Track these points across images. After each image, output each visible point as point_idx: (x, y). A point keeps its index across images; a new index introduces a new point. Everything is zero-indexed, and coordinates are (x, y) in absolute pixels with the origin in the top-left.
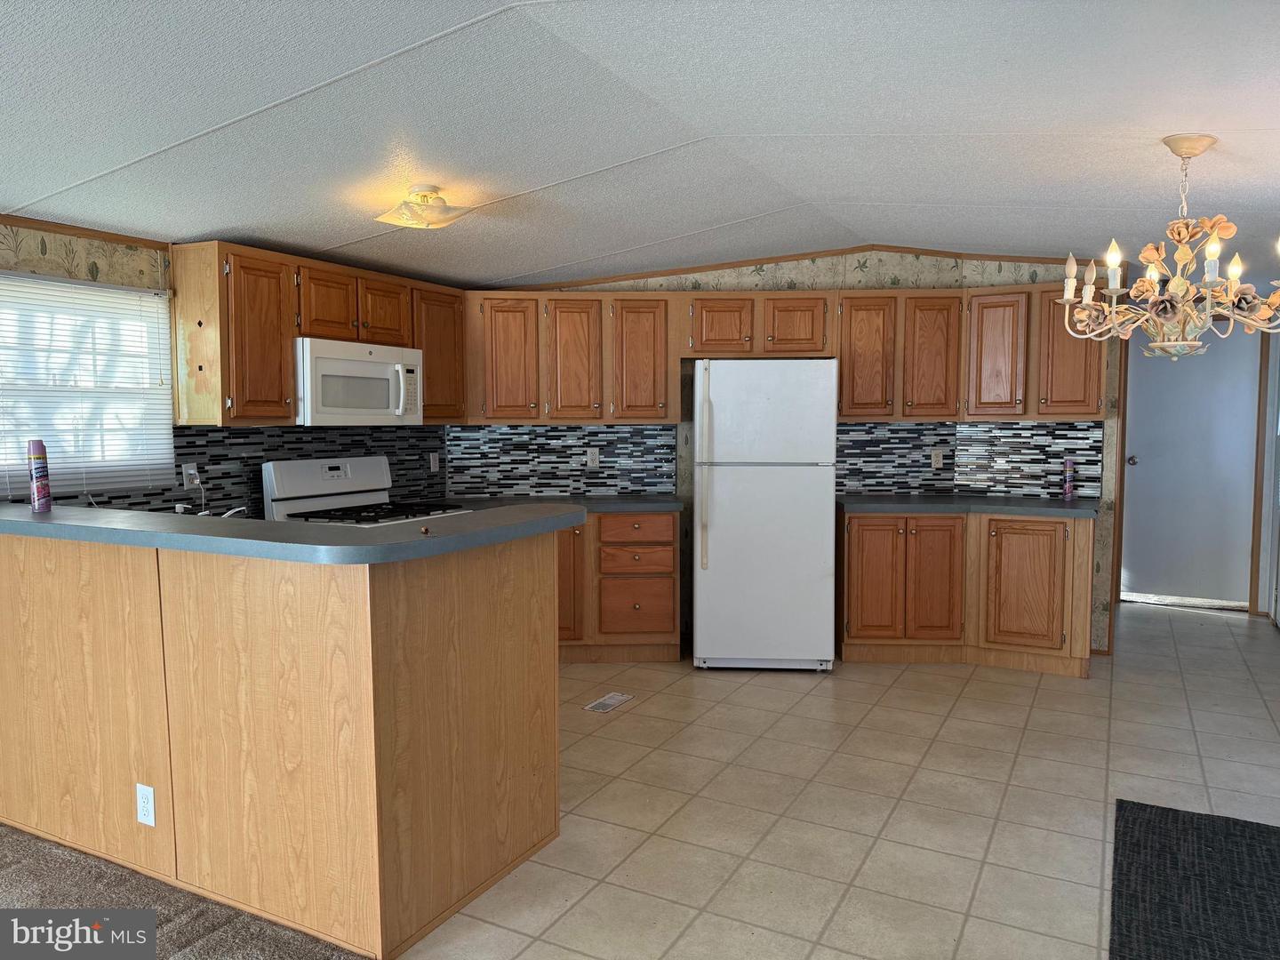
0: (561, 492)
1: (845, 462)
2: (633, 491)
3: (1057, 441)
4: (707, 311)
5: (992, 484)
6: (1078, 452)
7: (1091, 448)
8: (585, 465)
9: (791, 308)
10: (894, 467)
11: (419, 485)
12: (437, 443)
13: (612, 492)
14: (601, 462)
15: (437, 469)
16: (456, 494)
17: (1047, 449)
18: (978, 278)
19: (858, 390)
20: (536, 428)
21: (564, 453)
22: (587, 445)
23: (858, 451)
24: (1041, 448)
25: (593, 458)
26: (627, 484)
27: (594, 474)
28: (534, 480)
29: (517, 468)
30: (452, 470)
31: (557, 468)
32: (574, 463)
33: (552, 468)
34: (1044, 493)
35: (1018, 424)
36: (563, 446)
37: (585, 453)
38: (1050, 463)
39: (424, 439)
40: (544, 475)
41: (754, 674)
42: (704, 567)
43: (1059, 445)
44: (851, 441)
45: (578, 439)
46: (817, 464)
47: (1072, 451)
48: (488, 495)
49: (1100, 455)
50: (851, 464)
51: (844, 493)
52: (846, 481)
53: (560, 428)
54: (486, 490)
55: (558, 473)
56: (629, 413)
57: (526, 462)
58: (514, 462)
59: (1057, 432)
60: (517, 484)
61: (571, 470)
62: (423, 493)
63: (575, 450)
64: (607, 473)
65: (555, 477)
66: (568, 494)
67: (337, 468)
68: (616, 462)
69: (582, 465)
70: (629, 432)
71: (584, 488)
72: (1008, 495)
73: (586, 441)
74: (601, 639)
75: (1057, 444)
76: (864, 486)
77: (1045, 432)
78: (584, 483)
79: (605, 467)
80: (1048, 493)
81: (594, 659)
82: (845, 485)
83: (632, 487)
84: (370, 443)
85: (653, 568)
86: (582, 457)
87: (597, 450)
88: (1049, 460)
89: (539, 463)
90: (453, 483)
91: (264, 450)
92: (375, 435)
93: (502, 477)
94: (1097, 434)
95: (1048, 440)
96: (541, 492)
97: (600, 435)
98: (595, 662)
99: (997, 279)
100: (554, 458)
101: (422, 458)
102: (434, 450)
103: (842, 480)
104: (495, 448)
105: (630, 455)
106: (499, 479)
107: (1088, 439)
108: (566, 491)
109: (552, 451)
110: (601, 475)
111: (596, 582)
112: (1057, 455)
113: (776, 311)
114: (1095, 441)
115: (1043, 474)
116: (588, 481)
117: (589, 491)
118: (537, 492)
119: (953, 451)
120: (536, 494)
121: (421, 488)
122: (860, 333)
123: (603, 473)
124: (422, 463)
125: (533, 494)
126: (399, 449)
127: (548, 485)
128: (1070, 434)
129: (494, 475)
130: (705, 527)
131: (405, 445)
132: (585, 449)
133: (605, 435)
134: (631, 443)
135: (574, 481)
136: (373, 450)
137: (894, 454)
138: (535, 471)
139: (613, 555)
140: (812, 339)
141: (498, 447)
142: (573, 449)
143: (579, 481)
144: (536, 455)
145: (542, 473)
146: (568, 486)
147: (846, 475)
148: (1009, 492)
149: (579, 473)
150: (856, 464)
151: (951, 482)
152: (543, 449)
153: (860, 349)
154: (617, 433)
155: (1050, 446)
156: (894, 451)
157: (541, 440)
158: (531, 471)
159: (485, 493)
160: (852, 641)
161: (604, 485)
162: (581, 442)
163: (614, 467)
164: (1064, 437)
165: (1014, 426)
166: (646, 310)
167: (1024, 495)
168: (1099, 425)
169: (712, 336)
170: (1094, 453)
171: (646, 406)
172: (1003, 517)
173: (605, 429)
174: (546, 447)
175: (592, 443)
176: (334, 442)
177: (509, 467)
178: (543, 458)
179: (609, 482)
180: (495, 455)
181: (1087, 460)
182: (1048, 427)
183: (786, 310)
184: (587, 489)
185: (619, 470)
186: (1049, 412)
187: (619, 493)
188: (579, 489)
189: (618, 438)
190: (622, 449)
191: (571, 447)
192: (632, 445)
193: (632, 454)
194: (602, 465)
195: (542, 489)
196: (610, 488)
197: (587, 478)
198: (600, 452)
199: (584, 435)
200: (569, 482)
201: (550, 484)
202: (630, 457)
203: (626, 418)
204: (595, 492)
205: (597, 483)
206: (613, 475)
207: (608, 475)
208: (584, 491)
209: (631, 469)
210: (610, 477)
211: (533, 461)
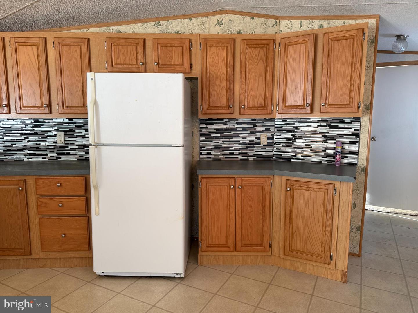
0: (43, 158)
1: (212, 141)
2: (86, 158)
3: (332, 129)
4: (114, 46)
5: (294, 154)
6: (345, 136)
7: (353, 134)
9: (169, 45)
10: (239, 144)
13: (74, 158)
14: (65, 141)
17: (326, 134)
18: (288, 31)
19: (212, 98)
21: (43, 135)
22: (57, 130)
23: (219, 135)
24: (324, 134)
25: (60, 139)
26: (83, 154)
27: (62, 148)
28: (26, 151)
29: (15, 144)
31: (40, 144)
32: (50, 141)
33: (37, 144)
34: (324, 161)
35: (310, 119)
36: (43, 131)
37: (55, 135)
38: (328, 143)
40: (31, 148)
41: (135, 280)
42: (98, 214)
43: (334, 132)
44: (215, 129)
45: (51, 127)
47: (341, 136)
49: (358, 139)
50: (215, 143)
51: (212, 159)
52: (212, 152)
53: (40, 120)
55: (40, 147)
56: (67, 111)
57: (20, 141)
58: (13, 141)
59: (333, 124)
60: (16, 154)
61: (48, 146)
64: (70, 147)
65: (38, 149)
66: (47, 160)
68: (75, 141)
69: (54, 142)
70: (82, 123)
71: (56, 156)
72: (303, 161)
73: (56, 128)
74: (44, 255)
75: (333, 131)
76: (223, 155)
77: (325, 124)
78: (56, 153)
79: (68, 144)
80: (326, 161)
82: (212, 155)
85: (74, 212)
86: (54, 137)
87: (63, 133)
88: (328, 141)
89: (28, 141)
93: (6, 149)
94: (356, 126)
95: (327, 129)
97: (64, 125)
98: (42, 268)
100: (37, 138)
103: (210, 152)
106: (4, 151)
107: (351, 128)
108: (45, 158)
109: (36, 134)
110: (66, 149)
111: (37, 220)
112: (332, 138)
113: (159, 46)
114: (355, 130)
115: (324, 149)
116: (58, 152)
117: (60, 158)
118: (28, 158)
119: (273, 135)
120: (28, 160)
122: (212, 61)
123: (67, 147)
125: (25, 160)
128: (341, 125)
130: (96, 188)
132: (56, 133)
133: (67, 125)
134: (84, 129)
135: (50, 152)
137: (240, 137)
138: (26, 146)
139: (45, 203)
140: (183, 65)
142: (49, 133)
143: (53, 152)
144: (26, 136)
145: (30, 147)
146: (47, 155)
147: (212, 149)
148: (304, 159)
149: (53, 147)
150: (218, 143)
151: (272, 153)
153: (213, 72)
154: (75, 123)
155: (328, 133)
156: (240, 135)
157: (29, 128)
158: (24, 146)
160: (204, 253)
161: (68, 154)
162: (52, 129)
163: (74, 144)
164: (337, 127)
165: (308, 121)
166: (75, 44)
167: (312, 161)
168: (358, 120)
169: (119, 61)
170: (354, 137)
171: (78, 106)
172: (295, 179)
173: (67, 121)
174: (32, 132)
175: (60, 129)
179: (72, 152)
181: (350, 141)
182: (327, 121)
183: (166, 45)
184: (58, 157)
185: (77, 145)
186: (326, 111)
187: (78, 159)
188: (54, 156)
189: (76, 126)
190: (78, 133)
191: (47, 131)
192: (84, 131)
193: (85, 136)
194: (66, 142)
195: (31, 157)
196: (72, 156)
197: (58, 150)
198: (65, 134)
199: (54, 125)
200: (48, 152)
201: (36, 153)
202: (83, 138)
203: (66, 114)
204: (64, 158)
205: (64, 153)
206: (74, 148)
207: (71, 148)
208: (57, 158)
209: (85, 145)
210: (72, 149)
211: (25, 140)
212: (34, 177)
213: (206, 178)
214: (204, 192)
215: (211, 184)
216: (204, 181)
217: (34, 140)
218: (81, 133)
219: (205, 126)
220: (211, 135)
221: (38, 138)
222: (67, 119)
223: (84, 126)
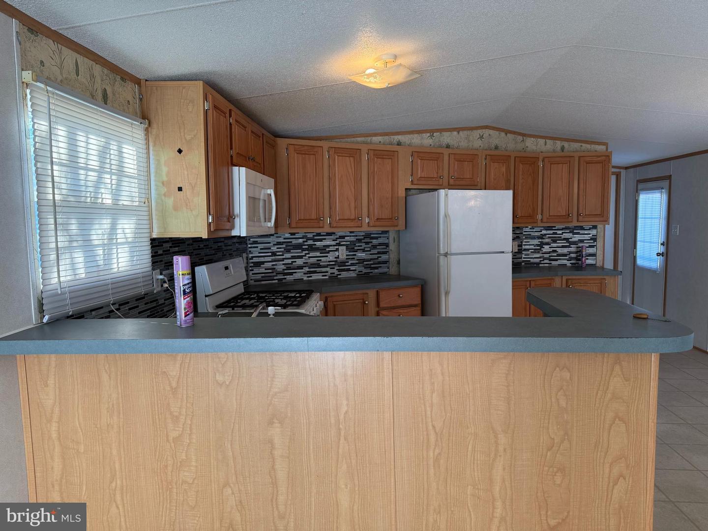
0: (323, 276)
2: (365, 273)
3: (575, 236)
4: (420, 160)
5: (542, 259)
6: (585, 241)
7: (591, 239)
8: (338, 257)
13: (353, 274)
14: (347, 255)
16: (255, 281)
17: (570, 240)
18: (534, 148)
20: (307, 234)
21: (324, 250)
22: (339, 244)
24: (567, 239)
25: (343, 253)
26: (362, 269)
27: (343, 263)
28: (307, 269)
29: (295, 262)
30: (252, 265)
31: (320, 260)
32: (331, 257)
33: (318, 260)
34: (568, 263)
35: (555, 227)
36: (324, 246)
37: (337, 250)
38: (571, 247)
40: (312, 265)
43: (576, 238)
45: (333, 240)
46: (503, 252)
47: (582, 241)
48: (276, 281)
49: (595, 243)
53: (322, 234)
54: (275, 278)
55: (321, 264)
56: (378, 223)
57: (301, 257)
58: (293, 257)
59: (575, 231)
60: (296, 272)
61: (329, 262)
63: (331, 248)
65: (320, 266)
66: (327, 277)
67: (227, 268)
68: (355, 255)
69: (336, 258)
71: (337, 273)
72: (550, 265)
73: (338, 242)
75: (575, 237)
77: (569, 231)
78: (337, 270)
79: (349, 259)
80: (571, 263)
83: (365, 271)
86: (336, 252)
87: (344, 248)
88: (571, 246)
89: (309, 257)
90: (253, 274)
93: (285, 268)
94: (594, 232)
95: (571, 235)
96: (311, 277)
97: (346, 238)
99: (544, 148)
100: (318, 254)
102: (244, 251)
104: (280, 248)
105: (364, 250)
106: (284, 270)
107: (590, 234)
108: (326, 276)
109: (317, 249)
110: (347, 264)
112: (575, 243)
114: (593, 235)
115: (568, 253)
116: (338, 268)
117: (340, 275)
118: (308, 277)
119: (522, 242)
120: (308, 279)
122: (495, 175)
123: (348, 262)
125: (305, 278)
127: (315, 272)
128: (581, 232)
129: (280, 267)
130: (447, 293)
131: (235, 248)
132: (337, 247)
133: (349, 238)
134: (364, 242)
135: (331, 268)
138: (307, 263)
140: (473, 178)
141: (283, 248)
142: (331, 247)
143: (334, 268)
144: (307, 252)
146: (327, 272)
148: (551, 263)
149: (333, 263)
151: (520, 260)
152: (312, 248)
153: (495, 184)
154: (356, 236)
155: (571, 239)
157: (310, 242)
158: (304, 263)
159: (275, 280)
161: (349, 270)
162: (334, 243)
163: (354, 258)
164: (578, 234)
167: (559, 265)
168: (595, 227)
169: (423, 175)
170: (592, 241)
171: (388, 219)
173: (349, 234)
174: (314, 246)
175: (342, 243)
177: (290, 261)
178: (312, 254)
179: (352, 268)
180: (281, 253)
181: (589, 245)
182: (570, 228)
183: (460, 161)
184: (339, 273)
185: (357, 260)
186: (583, 220)
187: (357, 275)
188: (334, 273)
189: (357, 239)
190: (359, 246)
191: (328, 246)
192: (364, 244)
194: (348, 257)
195: (311, 275)
196: (352, 272)
197: (339, 266)
198: (346, 249)
199: (336, 238)
200: (328, 269)
201: (316, 271)
202: (363, 251)
204: (344, 275)
205: (345, 269)
206: (354, 263)
207: (351, 263)
208: (337, 275)
209: (364, 259)
210: (352, 265)
211: (306, 256)
217: (315, 255)
218: (361, 246)
221: (319, 253)
223: (364, 239)
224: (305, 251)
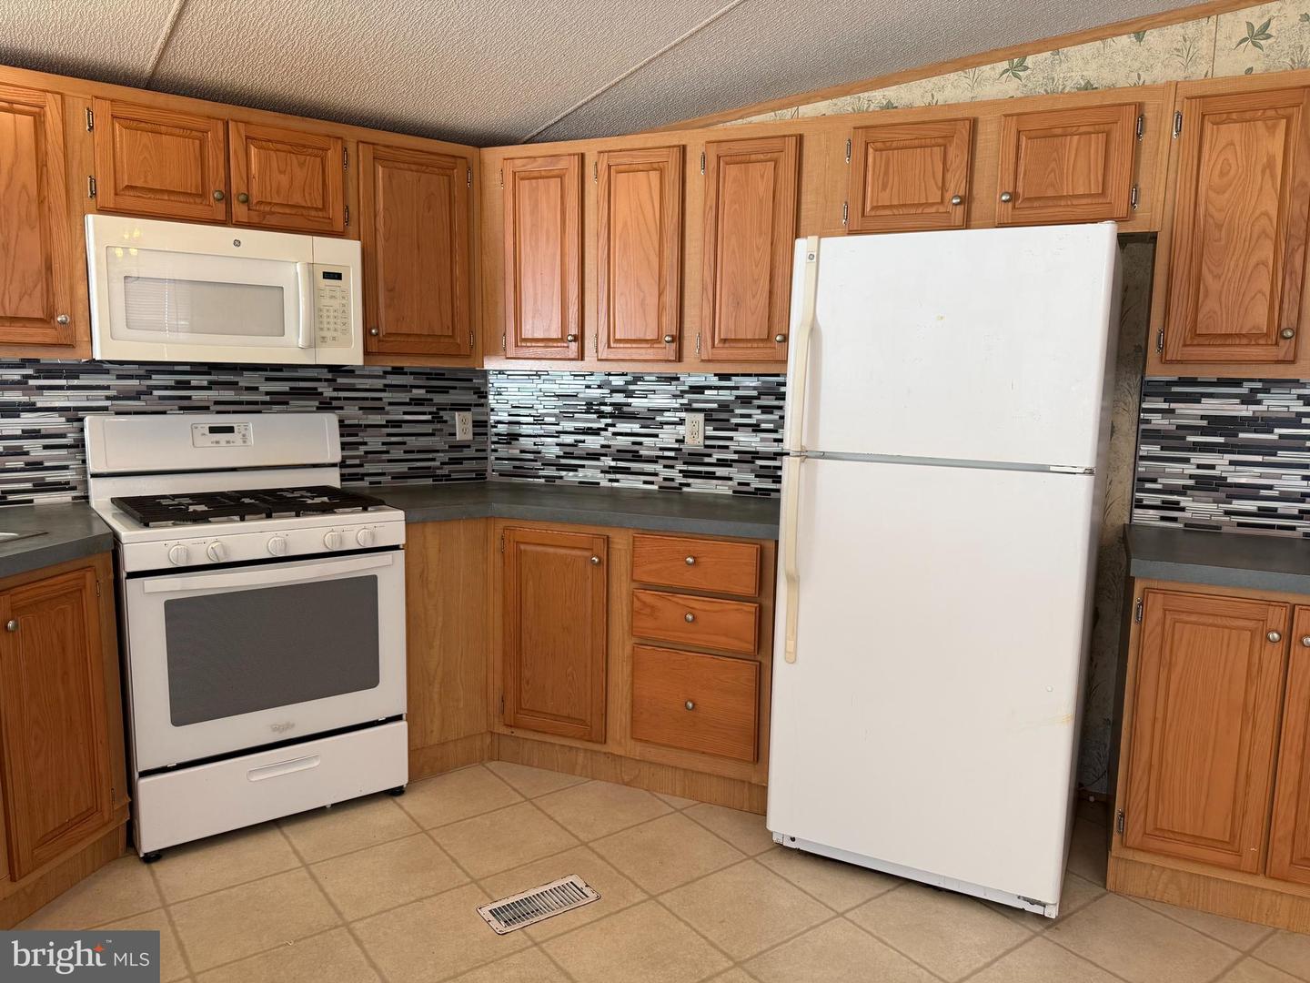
0: (645, 482)
1: (1187, 461)
2: (756, 489)
4: (876, 150)
8: (680, 441)
9: (1058, 131)
10: (1304, 478)
11: (433, 460)
12: (470, 398)
13: (724, 489)
14: (707, 438)
15: (470, 436)
16: (500, 475)
19: (1209, 305)
20: (611, 378)
21: (649, 419)
22: (688, 408)
23: (1221, 440)
25: (694, 432)
26: (750, 477)
27: (695, 457)
28: (608, 462)
29: (584, 442)
30: (495, 439)
31: (640, 444)
32: (667, 437)
33: (634, 443)
36: (650, 409)
37: (682, 422)
39: (445, 390)
40: (621, 454)
41: (888, 885)
42: (792, 659)
44: (1203, 417)
45: (675, 396)
48: (542, 480)
50: (1199, 466)
51: (1181, 526)
52: (1184, 501)
53: (647, 379)
54: (541, 473)
55: (641, 452)
56: (723, 353)
57: (596, 432)
58: (578, 431)
60: (583, 466)
61: (661, 449)
62: (439, 472)
63: (668, 417)
64: (717, 456)
65: (637, 457)
66: (655, 487)
67: (230, 430)
68: (731, 439)
69: (677, 441)
70: (755, 388)
71: (680, 479)
73: (685, 401)
74: (637, 750)
76: (1227, 513)
78: (681, 471)
79: (713, 447)
81: (626, 778)
82: (1183, 509)
83: (756, 484)
84: (328, 392)
85: (723, 642)
86: (678, 427)
87: (701, 417)
89: (615, 434)
90: (497, 459)
91: (108, 398)
92: (340, 380)
93: (561, 453)
96: (617, 481)
97: (707, 392)
98: (627, 784)
100: (636, 428)
101: (437, 418)
102: (464, 407)
103: (1175, 498)
105: (756, 428)
106: (557, 457)
108: (652, 483)
109: (632, 417)
110: (707, 460)
111: (628, 650)
113: (1023, 139)
116: (684, 467)
117: (688, 485)
118: (611, 480)
120: (610, 484)
121: (437, 464)
122: (1222, 174)
123: (710, 456)
124: (439, 426)
125: (604, 483)
126: (390, 404)
127: (627, 471)
129: (552, 451)
130: (793, 580)
131: (405, 397)
132: (683, 415)
133: (715, 392)
134: (759, 407)
135: (665, 467)
136: (335, 403)
137: (1308, 450)
138: (609, 447)
139: (653, 607)
140: (1103, 193)
142: (666, 414)
143: (672, 467)
144: (609, 421)
145: (618, 451)
146: (656, 475)
147: (1185, 487)
149: (672, 454)
150: (1212, 467)
152: (621, 413)
153: (1221, 210)
154: (737, 388)
156: (1307, 444)
157: (619, 398)
158: (603, 446)
159: (539, 477)
160: (1129, 855)
161: (711, 476)
162: (676, 403)
163: (727, 447)
166: (762, 157)
169: (885, 198)
171: (754, 340)
173: (714, 381)
174: (625, 409)
175: (695, 405)
176: (257, 389)
177: (569, 439)
178: (623, 427)
179: (720, 471)
180: (554, 420)
183: (1047, 134)
184: (684, 480)
185: (736, 452)
187: (734, 492)
188: (673, 480)
189: (737, 397)
190: (742, 416)
191: (661, 411)
192: (759, 411)
193: (759, 426)
194: (708, 443)
195: (618, 476)
196: (720, 482)
197: (685, 463)
198: (706, 420)
199: (681, 391)
200: (658, 467)
201: (629, 468)
202: (754, 431)
203: (718, 361)
204: (698, 486)
205: (701, 472)
206: (726, 460)
207: (718, 460)
208: (681, 484)
209: (757, 453)
210: (722, 463)
211: (606, 430)
212: (631, 532)
213: (1164, 592)
214: (1151, 642)
215: (1185, 617)
216: (1156, 603)
217: (629, 431)
218: (749, 416)
219: (1165, 406)
220: (1184, 438)
221: (638, 426)
222: (715, 375)
223: (759, 399)
224: (606, 418)
